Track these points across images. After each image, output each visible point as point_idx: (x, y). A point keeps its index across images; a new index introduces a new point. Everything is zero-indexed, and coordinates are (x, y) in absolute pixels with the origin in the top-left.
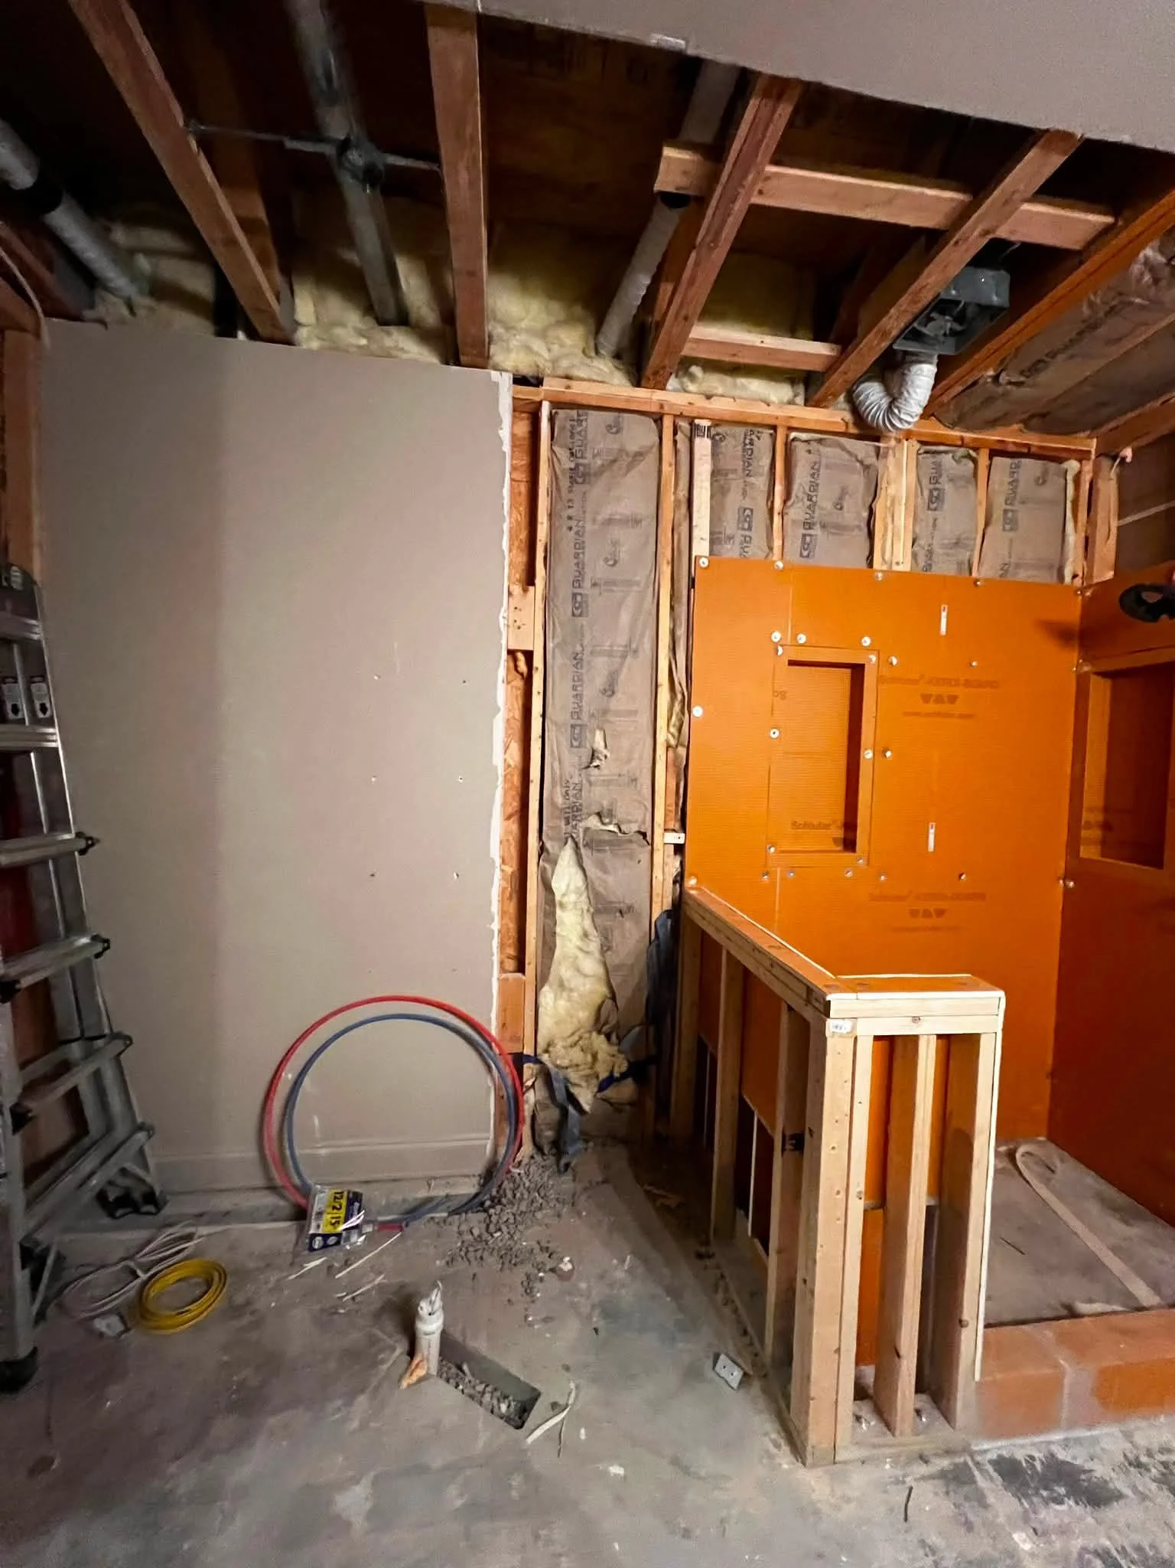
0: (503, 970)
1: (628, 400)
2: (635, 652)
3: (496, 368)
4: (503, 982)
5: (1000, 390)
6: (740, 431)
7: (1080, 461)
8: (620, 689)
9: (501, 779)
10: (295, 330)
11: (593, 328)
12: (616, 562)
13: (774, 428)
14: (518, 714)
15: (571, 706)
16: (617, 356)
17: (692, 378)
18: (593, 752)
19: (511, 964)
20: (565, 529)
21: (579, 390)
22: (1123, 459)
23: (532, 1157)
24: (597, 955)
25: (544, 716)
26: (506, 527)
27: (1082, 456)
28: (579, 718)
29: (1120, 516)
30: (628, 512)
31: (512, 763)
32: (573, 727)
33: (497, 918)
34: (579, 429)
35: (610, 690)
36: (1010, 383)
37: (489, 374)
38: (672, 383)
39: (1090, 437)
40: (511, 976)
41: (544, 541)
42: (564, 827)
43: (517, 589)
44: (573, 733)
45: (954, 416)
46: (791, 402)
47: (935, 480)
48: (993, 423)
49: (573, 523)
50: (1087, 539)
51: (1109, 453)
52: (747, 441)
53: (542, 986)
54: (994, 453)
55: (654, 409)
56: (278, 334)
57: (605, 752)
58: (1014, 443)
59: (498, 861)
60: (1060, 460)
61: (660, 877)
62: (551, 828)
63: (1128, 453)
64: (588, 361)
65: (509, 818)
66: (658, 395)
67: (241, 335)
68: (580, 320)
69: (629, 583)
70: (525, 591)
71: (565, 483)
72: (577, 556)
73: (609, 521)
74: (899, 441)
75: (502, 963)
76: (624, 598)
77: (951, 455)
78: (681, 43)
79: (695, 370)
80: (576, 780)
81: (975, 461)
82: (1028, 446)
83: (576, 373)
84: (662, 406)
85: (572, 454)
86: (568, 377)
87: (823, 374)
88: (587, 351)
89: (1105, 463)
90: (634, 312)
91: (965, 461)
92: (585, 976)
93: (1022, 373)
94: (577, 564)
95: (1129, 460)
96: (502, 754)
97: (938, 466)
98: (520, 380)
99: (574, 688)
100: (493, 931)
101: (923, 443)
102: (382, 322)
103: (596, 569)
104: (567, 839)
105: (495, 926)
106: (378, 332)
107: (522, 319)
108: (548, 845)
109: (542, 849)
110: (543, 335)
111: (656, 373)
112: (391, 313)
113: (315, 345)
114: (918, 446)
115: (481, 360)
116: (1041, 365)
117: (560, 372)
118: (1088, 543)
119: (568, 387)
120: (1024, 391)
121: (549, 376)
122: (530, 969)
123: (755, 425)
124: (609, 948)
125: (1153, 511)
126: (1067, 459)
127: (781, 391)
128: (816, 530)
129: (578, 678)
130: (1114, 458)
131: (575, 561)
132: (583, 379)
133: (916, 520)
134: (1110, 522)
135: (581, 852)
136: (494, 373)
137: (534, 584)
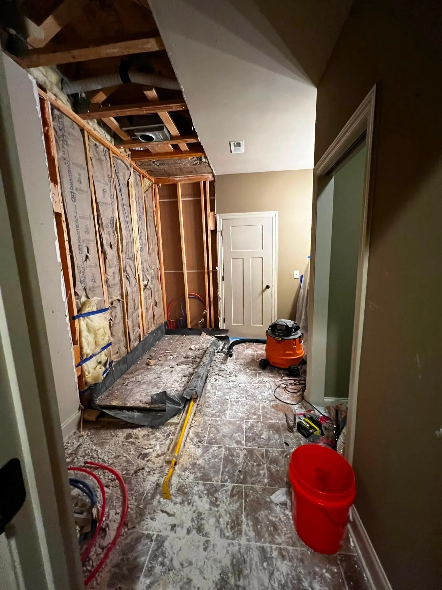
1: (74, 117)
2: (90, 218)
3: (29, 72)
4: (74, 349)
6: (102, 146)
12: (80, 183)
13: (109, 149)
15: (77, 238)
16: (69, 96)
17: (93, 122)
18: (86, 255)
22: (160, 186)
28: (80, 242)
32: (79, 245)
33: (69, 325)
34: (61, 120)
35: (87, 232)
36: (156, 164)
37: (27, 74)
39: (153, 178)
41: (58, 166)
42: (81, 284)
43: (52, 185)
44: (79, 248)
45: (139, 163)
46: (111, 143)
47: (136, 179)
49: (66, 162)
52: (105, 151)
54: (143, 176)
55: (82, 126)
57: (89, 256)
58: (145, 174)
59: (66, 302)
63: (160, 185)
66: (83, 122)
69: (86, 192)
70: (55, 186)
71: (61, 142)
72: (69, 176)
80: (83, 266)
81: (140, 177)
82: (147, 176)
83: (58, 95)
84: (84, 126)
85: (60, 129)
86: (55, 95)
88: (58, 86)
89: (156, 186)
93: (159, 164)
94: (70, 180)
97: (136, 176)
98: (39, 85)
99: (77, 230)
100: (69, 330)
101: (133, 168)
103: (76, 185)
104: (83, 289)
105: (69, 328)
108: (78, 292)
109: (76, 293)
115: (24, 66)
116: (164, 164)
117: (53, 92)
118: (156, 204)
121: (48, 90)
123: (104, 145)
125: (166, 200)
127: (109, 137)
128: (121, 185)
129: (77, 226)
130: (158, 185)
131: (70, 178)
132: (61, 100)
133: (135, 190)
134: (158, 201)
135: (87, 293)
136: (29, 75)
137: (57, 184)
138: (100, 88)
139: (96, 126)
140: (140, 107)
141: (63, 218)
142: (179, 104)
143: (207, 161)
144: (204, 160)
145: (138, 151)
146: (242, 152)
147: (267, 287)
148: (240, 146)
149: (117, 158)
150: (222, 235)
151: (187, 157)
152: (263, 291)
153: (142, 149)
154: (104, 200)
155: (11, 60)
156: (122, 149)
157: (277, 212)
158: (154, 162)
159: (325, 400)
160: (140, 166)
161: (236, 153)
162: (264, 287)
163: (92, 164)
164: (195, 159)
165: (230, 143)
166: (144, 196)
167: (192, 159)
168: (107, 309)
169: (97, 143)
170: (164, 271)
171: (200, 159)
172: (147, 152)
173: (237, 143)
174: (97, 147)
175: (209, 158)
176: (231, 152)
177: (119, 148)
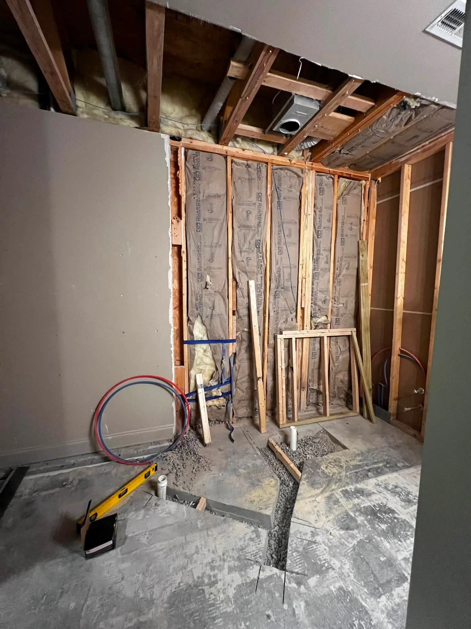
0: (175, 365)
1: (214, 149)
2: (220, 245)
3: (163, 133)
4: (176, 369)
5: (341, 155)
6: (255, 164)
7: (366, 181)
8: (215, 259)
9: (172, 294)
10: (77, 110)
11: (200, 119)
12: (212, 212)
13: (267, 163)
14: (177, 270)
15: (197, 266)
16: (209, 131)
17: (238, 142)
18: (206, 283)
19: (178, 363)
20: (192, 198)
21: (195, 144)
22: (379, 181)
23: (190, 430)
24: (211, 356)
25: (187, 270)
26: (169, 196)
27: (366, 179)
28: (200, 270)
29: (377, 201)
30: (216, 193)
31: (175, 289)
32: (198, 274)
33: (173, 346)
34: (196, 158)
35: (211, 259)
36: (344, 153)
37: (160, 135)
38: (230, 143)
39: (369, 173)
40: (179, 367)
41: (184, 203)
42: (196, 311)
43: (175, 221)
44: (198, 276)
45: (326, 162)
46: (272, 154)
47: (321, 184)
48: (339, 166)
49: (195, 196)
50: (368, 208)
51: (374, 179)
52: (258, 167)
53: (191, 370)
54: (339, 177)
55: (224, 153)
56: (70, 111)
57: (210, 283)
58: (346, 174)
59: (172, 325)
60: (360, 180)
61: (232, 328)
62: (191, 311)
63: (380, 179)
64: (198, 133)
65: (175, 309)
66: (225, 148)
67: (52, 110)
68: (195, 116)
69: (218, 220)
70: (178, 221)
71: (192, 180)
72: (197, 208)
73: (209, 196)
74: (309, 170)
75: (175, 362)
76: (215, 226)
77: (325, 177)
78: (239, 30)
79: (239, 139)
80: (200, 293)
81: (333, 179)
82: (350, 175)
83: (194, 137)
84: (227, 152)
85: (194, 167)
86: (191, 138)
87: (284, 145)
88: (198, 128)
89: (373, 182)
90: (216, 115)
91: (330, 179)
92: (206, 364)
93: (348, 150)
94: (198, 212)
95: (380, 182)
96: (172, 285)
97: (322, 180)
98: (173, 138)
99: (198, 259)
100: (172, 351)
101: (317, 172)
102: (114, 109)
103: (205, 214)
104: (197, 315)
105: (172, 349)
106: (113, 114)
107: (172, 113)
108: (191, 318)
109: (189, 320)
110: (181, 120)
111: (224, 140)
112: (119, 106)
113: (85, 116)
114: (315, 172)
115: (157, 129)
116: (354, 148)
117: (188, 136)
118: (368, 209)
119: (191, 142)
120: (348, 156)
121: (183, 137)
122: (186, 364)
123: (260, 162)
124: (215, 354)
125: (387, 199)
126: (362, 180)
127: (269, 150)
128: (282, 200)
129: (199, 255)
130: (376, 180)
131: (197, 210)
132: (197, 140)
133: (315, 199)
134: (374, 202)
135: (203, 320)
136: (162, 135)
137: (181, 219)
138: (221, 104)
139: (246, 145)
140: (241, 97)
141: (184, 249)
142: (263, 53)
143: (424, 102)
144: (413, 104)
145: (312, 146)
149: (281, 169)
151: (378, 116)
153: (315, 143)
154: (248, 223)
155: (146, 131)
156: (295, 155)
158: (340, 151)
160: (328, 165)
163: (235, 189)
164: (395, 112)
166: (337, 204)
167: (390, 114)
168: (233, 341)
169: (249, 162)
170: (371, 307)
171: (404, 106)
172: (323, 143)
174: (249, 167)
175: (418, 94)
177: (283, 155)
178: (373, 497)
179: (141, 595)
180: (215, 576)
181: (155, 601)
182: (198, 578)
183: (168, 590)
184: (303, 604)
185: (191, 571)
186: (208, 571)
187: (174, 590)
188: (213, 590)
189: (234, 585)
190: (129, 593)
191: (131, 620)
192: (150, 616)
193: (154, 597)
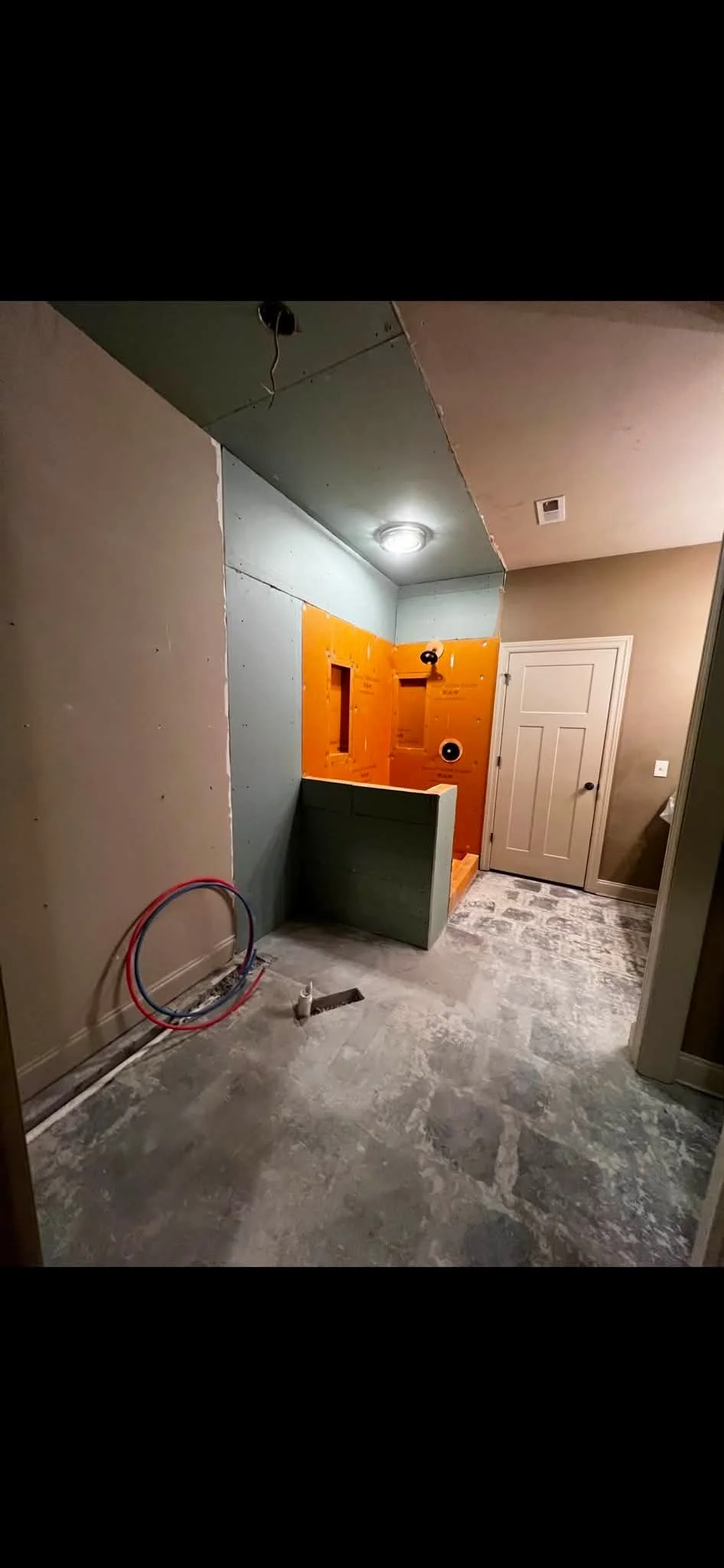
136: (212, 439)
146: (560, 520)
147: (589, 786)
148: (557, 508)
150: (507, 683)
152: (581, 792)
157: (632, 637)
159: (683, 1058)
161: (548, 522)
162: (582, 785)
165: (535, 503)
173: (550, 503)
176: (538, 522)
178: (471, 915)
179: (409, 1085)
180: (441, 1028)
181: (425, 1077)
182: (432, 1038)
183: (423, 1063)
184: (505, 1000)
185: (422, 1040)
186: (434, 1030)
187: (427, 1060)
188: (451, 1037)
189: (460, 1022)
190: (395, 1094)
191: (425, 1103)
192: (434, 1088)
193: (419, 1076)
